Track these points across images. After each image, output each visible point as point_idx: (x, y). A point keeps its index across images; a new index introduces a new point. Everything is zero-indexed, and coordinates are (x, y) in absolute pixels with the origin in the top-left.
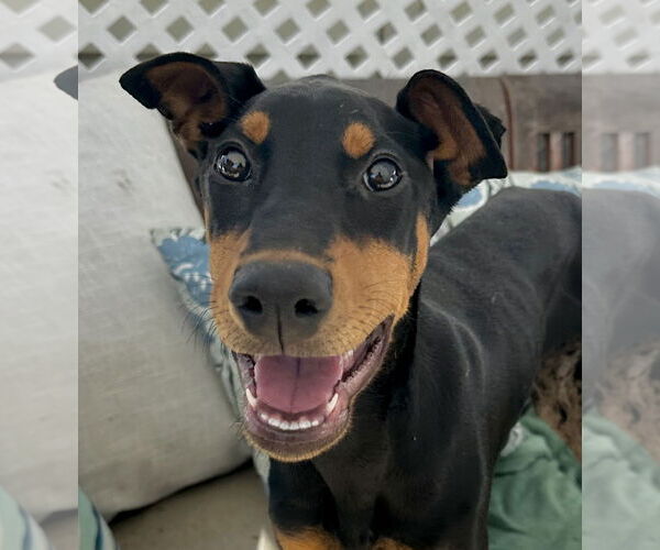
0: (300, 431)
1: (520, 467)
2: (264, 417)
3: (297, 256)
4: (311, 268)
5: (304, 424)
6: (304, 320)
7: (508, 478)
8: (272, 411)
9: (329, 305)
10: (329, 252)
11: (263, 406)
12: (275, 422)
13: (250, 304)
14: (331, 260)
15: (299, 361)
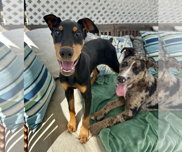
0: (68, 72)
1: (111, 76)
2: (63, 70)
3: (69, 47)
4: (71, 49)
5: (69, 71)
6: (69, 56)
7: (108, 78)
8: (64, 69)
9: (73, 54)
10: (72, 46)
11: (63, 69)
12: (65, 71)
13: (62, 54)
14: (73, 48)
15: (68, 62)
